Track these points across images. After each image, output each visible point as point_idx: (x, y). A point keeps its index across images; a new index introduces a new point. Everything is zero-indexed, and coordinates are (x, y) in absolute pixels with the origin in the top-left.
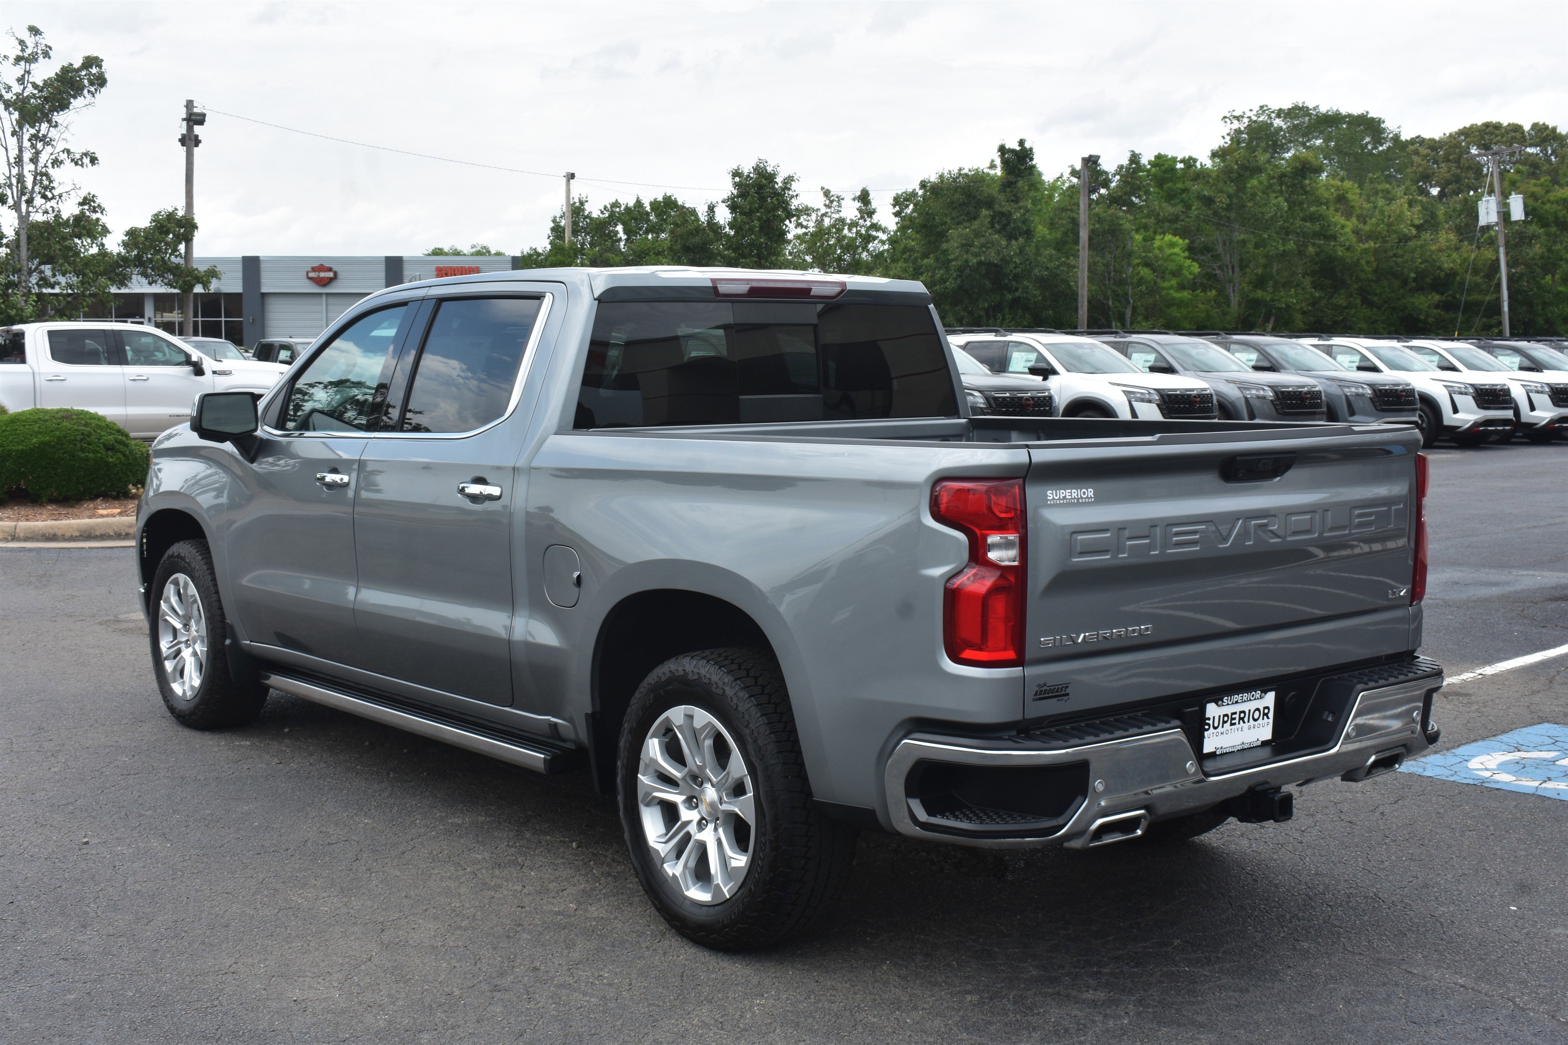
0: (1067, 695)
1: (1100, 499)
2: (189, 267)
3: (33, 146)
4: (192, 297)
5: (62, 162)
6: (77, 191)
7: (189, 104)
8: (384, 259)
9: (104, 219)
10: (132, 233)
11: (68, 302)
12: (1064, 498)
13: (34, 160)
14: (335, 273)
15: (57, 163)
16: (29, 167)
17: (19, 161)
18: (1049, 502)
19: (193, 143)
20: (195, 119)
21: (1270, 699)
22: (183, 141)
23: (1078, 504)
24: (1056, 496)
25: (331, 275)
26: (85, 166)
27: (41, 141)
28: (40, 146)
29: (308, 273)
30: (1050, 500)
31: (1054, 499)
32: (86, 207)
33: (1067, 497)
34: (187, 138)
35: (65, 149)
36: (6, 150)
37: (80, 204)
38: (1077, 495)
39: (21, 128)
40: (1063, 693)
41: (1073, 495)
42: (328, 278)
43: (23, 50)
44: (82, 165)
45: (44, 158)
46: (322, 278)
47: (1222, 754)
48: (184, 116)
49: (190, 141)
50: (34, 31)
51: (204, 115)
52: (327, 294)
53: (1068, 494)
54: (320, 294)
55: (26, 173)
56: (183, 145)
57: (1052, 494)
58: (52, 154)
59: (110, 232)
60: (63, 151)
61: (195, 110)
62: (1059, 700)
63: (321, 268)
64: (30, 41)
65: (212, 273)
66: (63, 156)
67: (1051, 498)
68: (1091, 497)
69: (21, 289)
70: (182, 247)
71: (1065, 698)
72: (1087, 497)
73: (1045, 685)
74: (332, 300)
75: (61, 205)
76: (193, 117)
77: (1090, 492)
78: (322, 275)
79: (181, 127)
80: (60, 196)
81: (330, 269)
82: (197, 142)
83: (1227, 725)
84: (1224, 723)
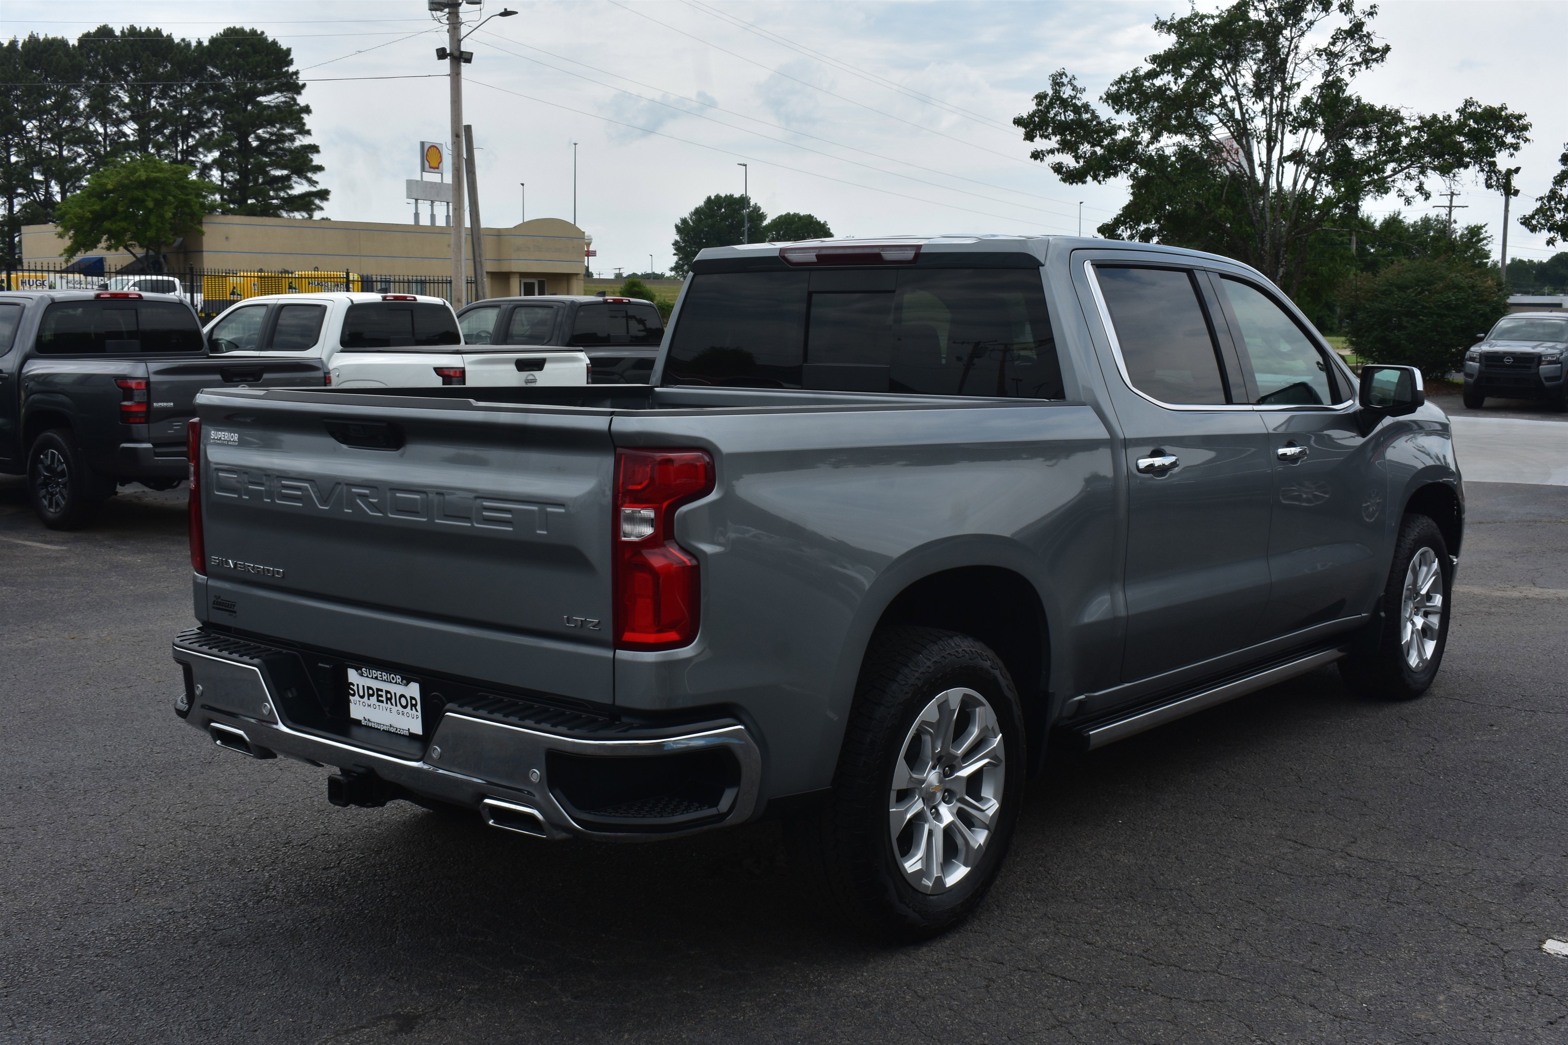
0: (235, 612)
1: (242, 444)
12: (220, 438)
18: (211, 441)
21: (415, 690)
23: (228, 445)
24: (216, 436)
38: (228, 436)
40: (231, 609)
47: (366, 727)
53: (222, 436)
57: (214, 434)
62: (230, 615)
67: (213, 437)
68: (236, 441)
71: (234, 614)
72: (233, 441)
73: (219, 597)
77: (236, 437)
83: (374, 699)
84: (370, 695)
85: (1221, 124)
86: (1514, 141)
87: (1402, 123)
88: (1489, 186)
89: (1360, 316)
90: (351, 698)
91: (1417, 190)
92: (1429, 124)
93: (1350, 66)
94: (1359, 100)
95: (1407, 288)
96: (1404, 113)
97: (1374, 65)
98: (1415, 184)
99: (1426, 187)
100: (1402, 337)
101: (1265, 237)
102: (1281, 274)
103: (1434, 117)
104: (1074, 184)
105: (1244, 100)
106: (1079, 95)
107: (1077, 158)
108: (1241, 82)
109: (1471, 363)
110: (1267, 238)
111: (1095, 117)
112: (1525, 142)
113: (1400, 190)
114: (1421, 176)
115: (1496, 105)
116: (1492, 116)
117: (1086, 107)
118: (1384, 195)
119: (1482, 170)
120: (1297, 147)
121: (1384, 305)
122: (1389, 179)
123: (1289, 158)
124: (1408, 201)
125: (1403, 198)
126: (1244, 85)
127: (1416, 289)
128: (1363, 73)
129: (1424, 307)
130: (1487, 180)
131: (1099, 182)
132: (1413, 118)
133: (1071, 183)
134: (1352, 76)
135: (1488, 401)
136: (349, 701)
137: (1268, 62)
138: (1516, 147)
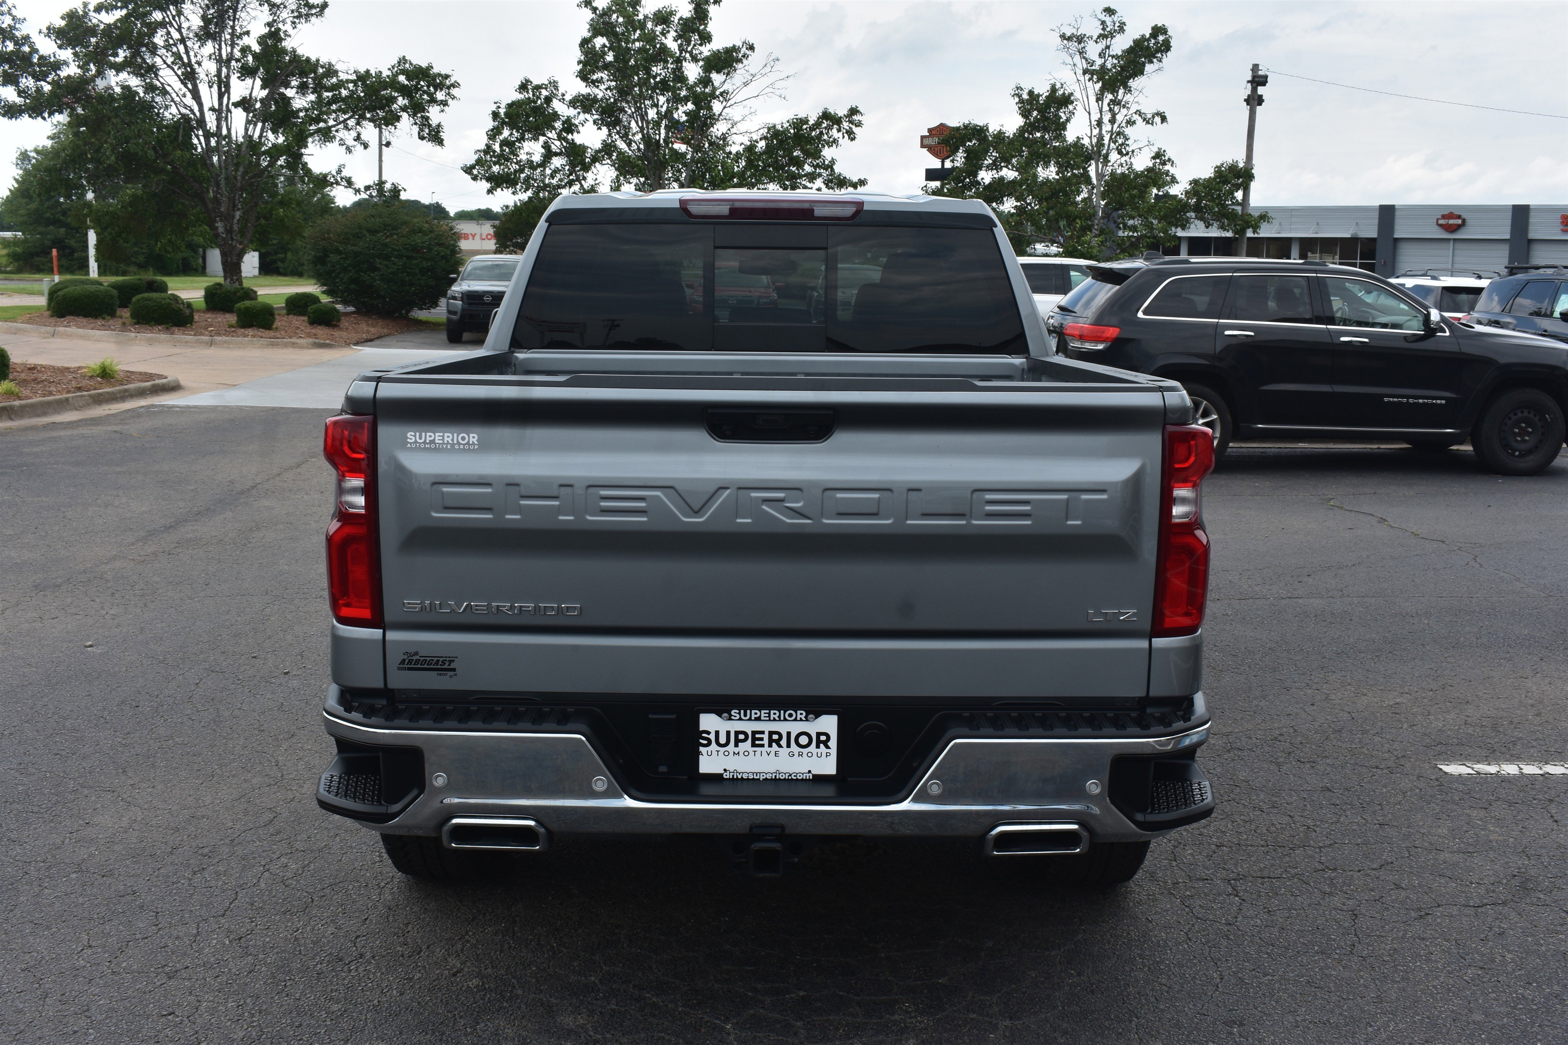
0: (454, 670)
1: (484, 447)
2: (1245, 212)
3: (1111, 110)
4: (1245, 240)
5: (1134, 122)
6: (1150, 147)
7: (1255, 68)
8: (1511, 207)
9: (1172, 171)
10: (1195, 182)
11: (1132, 242)
12: (433, 442)
13: (1113, 121)
14: (1464, 221)
15: (1131, 123)
16: (1107, 127)
17: (1100, 123)
18: (409, 445)
19: (1256, 102)
20: (1258, 80)
21: (829, 724)
22: (1248, 101)
23: (453, 449)
24: (421, 438)
25: (1460, 222)
26: (1154, 124)
27: (1117, 105)
28: (1116, 109)
29: (1438, 220)
30: (411, 443)
31: (416, 442)
32: (1158, 161)
33: (437, 441)
34: (1251, 98)
35: (1137, 111)
36: (1089, 113)
37: (1154, 158)
38: (453, 440)
39: (1103, 95)
40: (446, 666)
41: (446, 439)
42: (1456, 225)
43: (1104, 29)
44: (1152, 124)
45: (1119, 118)
46: (1451, 225)
47: (733, 780)
48: (1250, 78)
49: (1254, 101)
50: (1109, 11)
51: (1266, 77)
52: (1455, 240)
53: (437, 438)
54: (1448, 240)
55: (1104, 132)
56: (1248, 104)
57: (412, 436)
58: (1126, 116)
59: (1178, 183)
60: (1135, 113)
61: (1260, 73)
62: (440, 674)
63: (1451, 216)
64: (1108, 20)
65: (1264, 217)
66: (1136, 117)
67: (413, 441)
68: (473, 444)
69: (1094, 231)
70: (1239, 195)
71: (452, 673)
72: (468, 443)
73: (416, 654)
74: (1459, 246)
75: (1133, 160)
76: (1257, 79)
77: (473, 438)
78: (1451, 222)
79: (1246, 88)
80: (1133, 151)
81: (1459, 217)
82: (1260, 100)
83: (747, 746)
84: (737, 742)
85: (165, 66)
86: (443, 98)
87: (337, 76)
88: (422, 138)
89: (333, 258)
90: (701, 749)
91: (355, 140)
92: (362, 77)
93: (291, 19)
94: (294, 51)
95: (377, 232)
96: (338, 67)
97: (313, 19)
98: (353, 134)
99: (363, 137)
100: (377, 278)
101: (220, 180)
102: (237, 217)
103: (368, 72)
104: (14, 119)
105: (189, 44)
106: (17, 26)
107: (20, 93)
108: (185, 25)
109: (452, 301)
110: (223, 182)
111: (34, 50)
112: (453, 99)
113: (341, 139)
114: (358, 127)
115: (424, 65)
116: (421, 73)
117: (27, 38)
118: (327, 144)
119: (416, 124)
120: (246, 93)
121: (357, 248)
122: (333, 129)
123: (236, 105)
124: (349, 150)
125: (344, 147)
126: (189, 28)
127: (385, 234)
128: (303, 26)
129: (393, 249)
130: (419, 133)
131: (44, 119)
132: (349, 72)
133: (11, 118)
134: (294, 28)
135: (466, 336)
136: (699, 753)
137: (214, 8)
138: (444, 103)
